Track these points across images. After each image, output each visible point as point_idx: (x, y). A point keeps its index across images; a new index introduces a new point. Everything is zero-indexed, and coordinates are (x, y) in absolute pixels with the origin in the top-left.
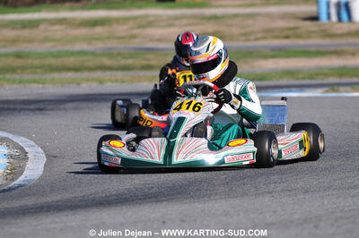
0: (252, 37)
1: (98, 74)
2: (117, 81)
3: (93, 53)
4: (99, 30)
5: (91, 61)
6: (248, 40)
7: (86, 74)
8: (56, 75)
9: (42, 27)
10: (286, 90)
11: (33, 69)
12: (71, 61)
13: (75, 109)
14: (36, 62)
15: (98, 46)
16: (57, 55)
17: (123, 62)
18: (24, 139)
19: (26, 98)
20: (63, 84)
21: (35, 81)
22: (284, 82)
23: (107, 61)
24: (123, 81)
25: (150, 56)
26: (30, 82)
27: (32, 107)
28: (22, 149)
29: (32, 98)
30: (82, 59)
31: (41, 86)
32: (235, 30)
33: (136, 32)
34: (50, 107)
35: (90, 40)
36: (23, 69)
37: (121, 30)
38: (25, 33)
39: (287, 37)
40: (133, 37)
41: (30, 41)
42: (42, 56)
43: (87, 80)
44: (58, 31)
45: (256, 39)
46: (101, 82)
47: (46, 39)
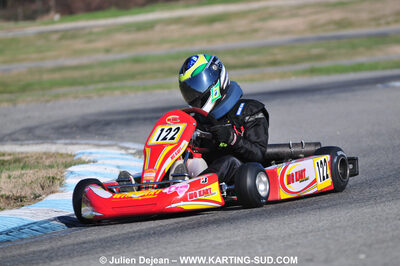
4: (218, 27)
9: (158, 28)
14: (156, 66)
25: (276, 51)
31: (166, 91)
40: (255, 31)
41: (146, 43)
44: (175, 31)
47: (163, 41)
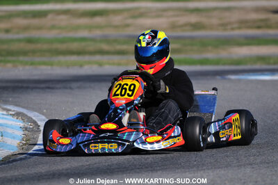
0: (229, 27)
1: (98, 58)
2: (114, 64)
3: (93, 40)
5: (91, 47)
6: (225, 30)
7: (87, 58)
8: (62, 59)
10: (259, 73)
11: (42, 52)
12: (74, 46)
13: (79, 88)
15: (98, 33)
16: (63, 41)
17: (119, 47)
18: (37, 113)
19: (36, 78)
20: (68, 66)
21: (45, 64)
22: (257, 66)
23: (105, 47)
24: (119, 64)
26: (40, 64)
27: (43, 85)
28: (35, 122)
29: (42, 78)
30: (83, 44)
32: (215, 21)
33: (129, 21)
34: (58, 86)
35: (90, 28)
36: (34, 52)
37: (117, 20)
38: (36, 22)
39: (259, 27)
42: (50, 41)
43: (89, 63)
45: (233, 29)
46: (100, 65)
